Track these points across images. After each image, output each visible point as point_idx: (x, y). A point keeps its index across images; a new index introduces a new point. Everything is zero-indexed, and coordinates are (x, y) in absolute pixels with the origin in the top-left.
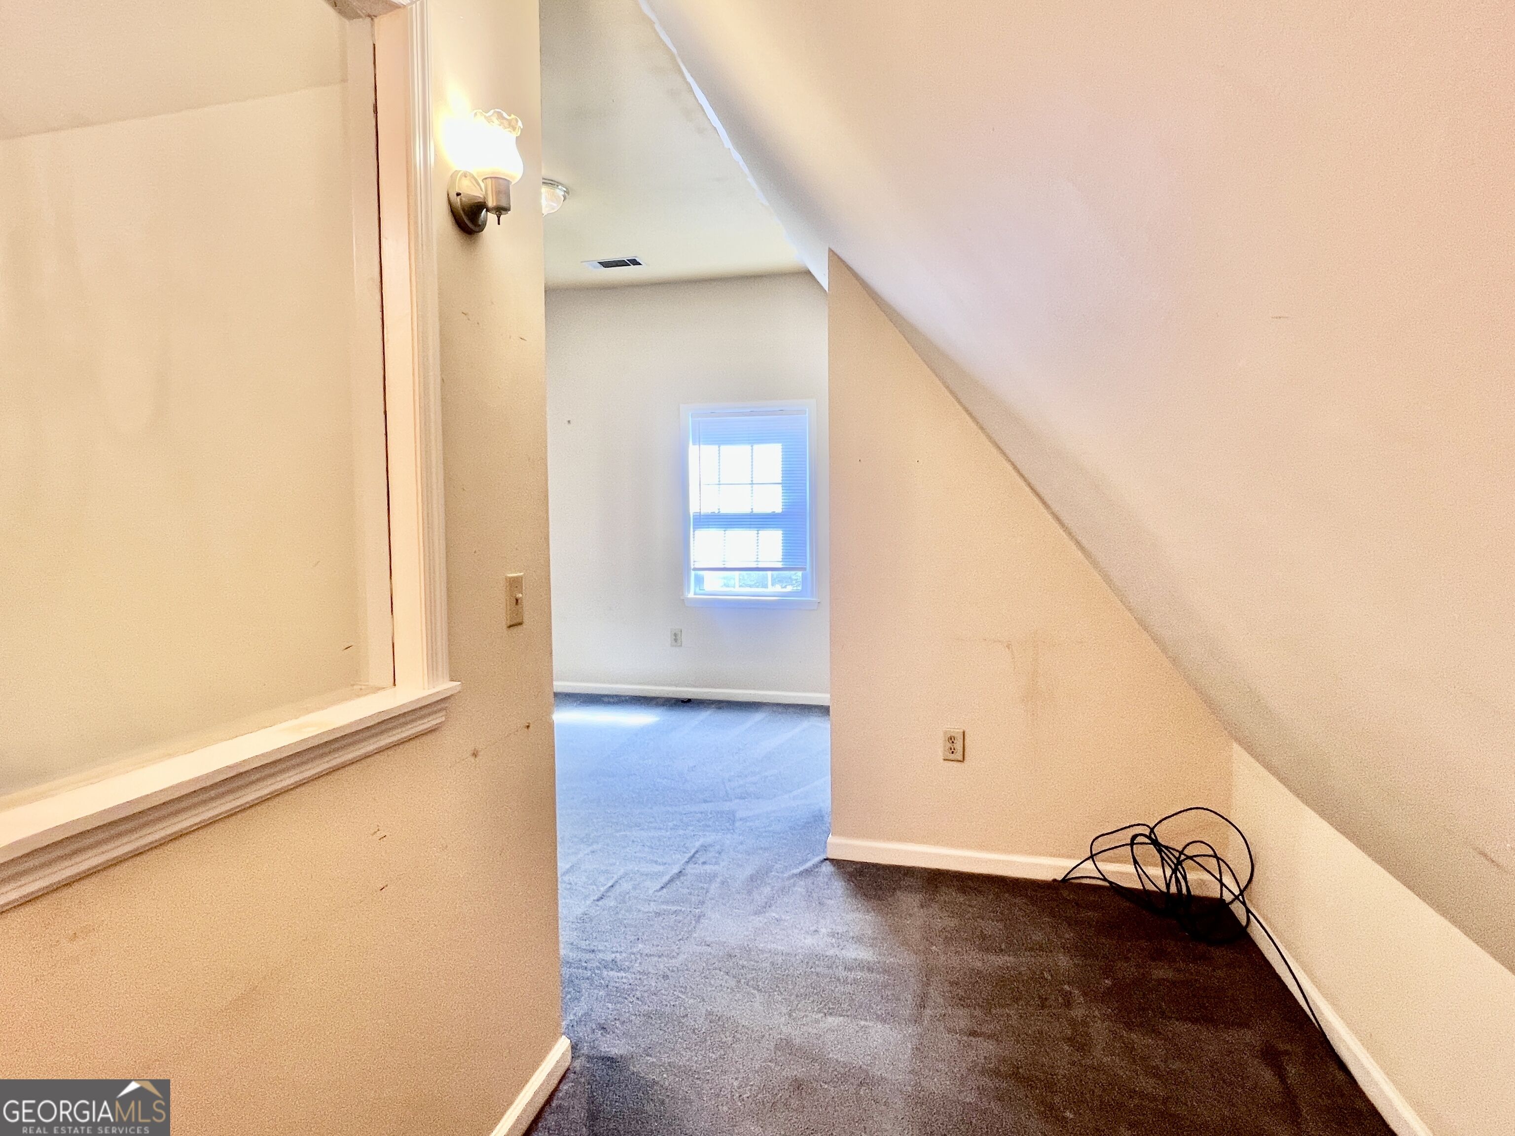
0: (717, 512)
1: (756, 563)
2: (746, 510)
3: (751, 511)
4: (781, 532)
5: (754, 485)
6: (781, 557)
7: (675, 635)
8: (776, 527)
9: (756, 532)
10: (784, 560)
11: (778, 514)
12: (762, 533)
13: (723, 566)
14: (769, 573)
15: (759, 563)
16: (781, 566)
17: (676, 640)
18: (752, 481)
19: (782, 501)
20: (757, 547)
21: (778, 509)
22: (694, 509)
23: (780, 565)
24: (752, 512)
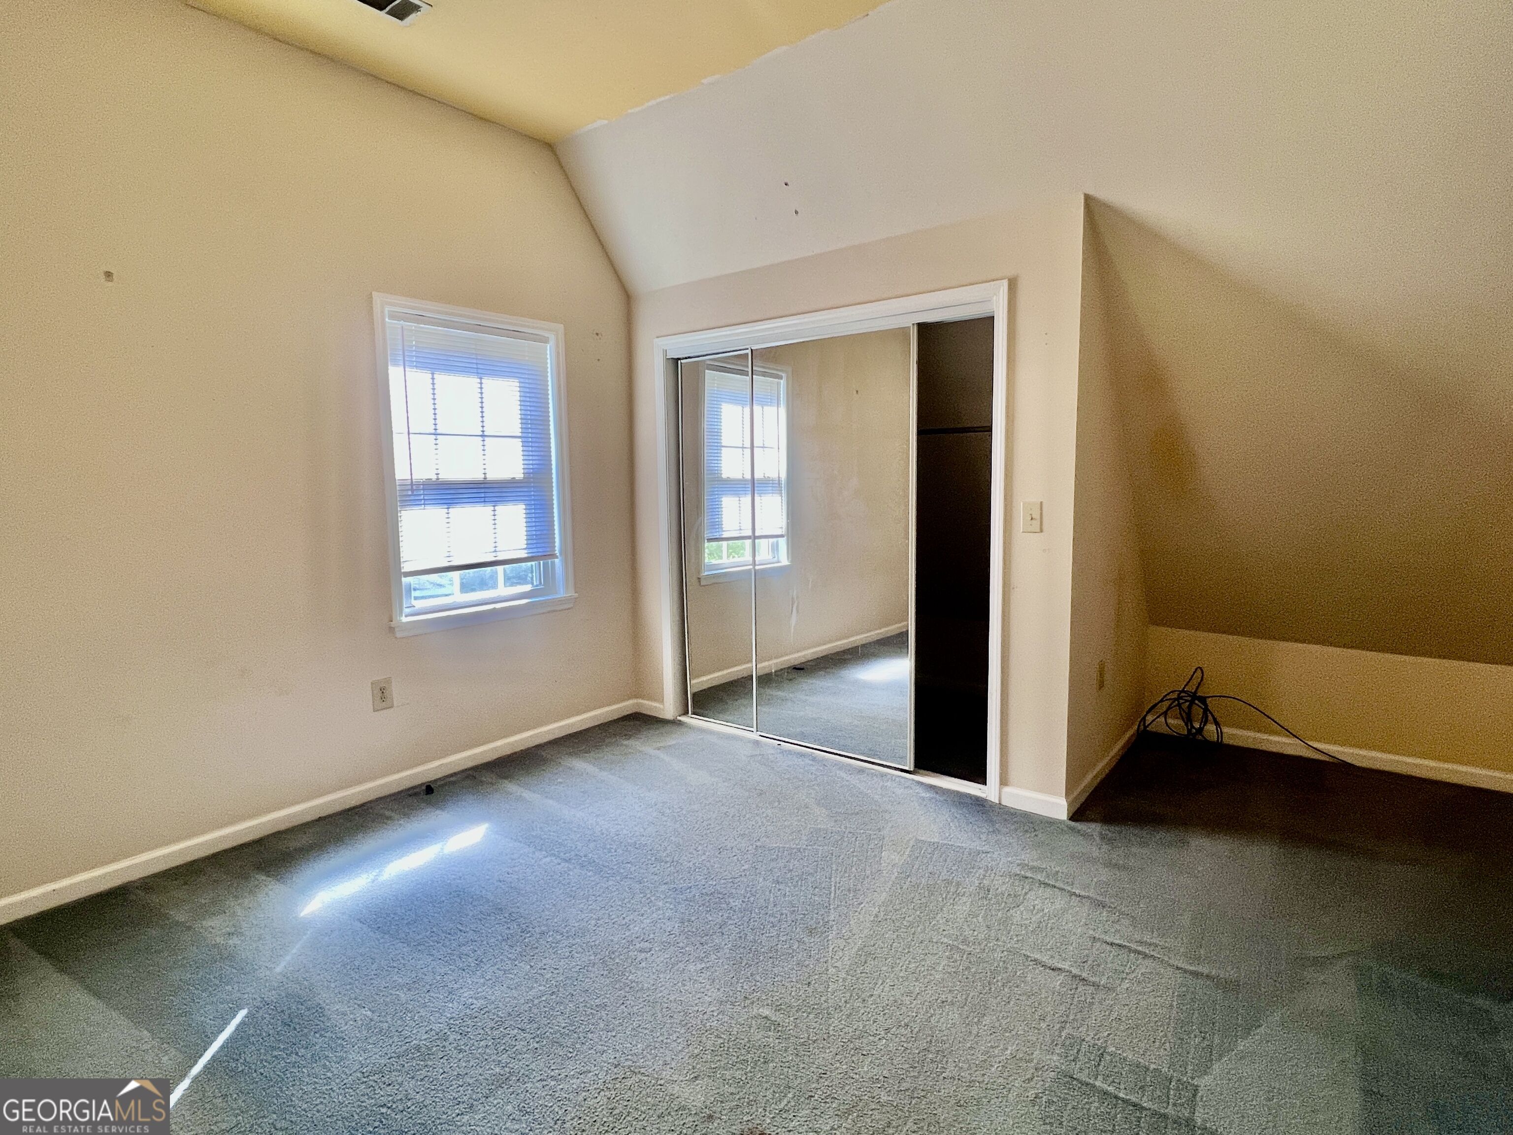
0: (434, 477)
1: (494, 554)
2: (477, 475)
3: (483, 476)
4: (524, 507)
5: (486, 439)
6: (525, 542)
7: (382, 690)
8: (516, 500)
9: (492, 508)
10: (529, 546)
11: (519, 482)
12: (500, 508)
13: (447, 564)
14: (500, 569)
15: (498, 554)
16: (526, 555)
17: (383, 699)
18: (483, 431)
19: (523, 462)
20: (494, 531)
21: (519, 475)
22: (401, 473)
23: (523, 554)
24: (485, 478)
